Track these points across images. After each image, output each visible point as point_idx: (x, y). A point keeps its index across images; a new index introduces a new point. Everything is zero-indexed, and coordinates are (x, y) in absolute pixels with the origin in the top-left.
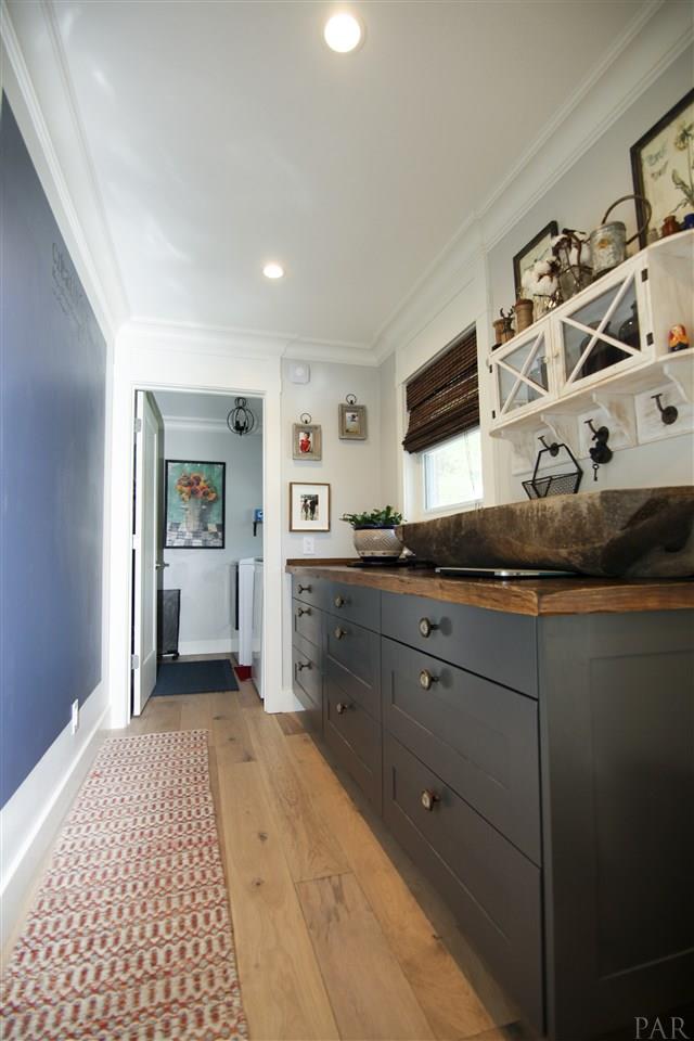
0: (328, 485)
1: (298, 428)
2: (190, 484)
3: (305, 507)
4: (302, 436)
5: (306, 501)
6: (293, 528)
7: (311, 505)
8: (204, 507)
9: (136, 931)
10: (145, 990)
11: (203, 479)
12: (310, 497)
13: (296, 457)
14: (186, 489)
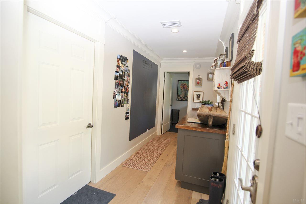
0: (203, 92)
1: (197, 79)
2: (183, 86)
3: (197, 97)
4: (198, 81)
5: (197, 95)
6: (194, 101)
7: (199, 96)
8: (186, 91)
9: (146, 158)
10: (143, 163)
11: (186, 85)
12: (198, 95)
13: (196, 85)
14: (182, 87)
